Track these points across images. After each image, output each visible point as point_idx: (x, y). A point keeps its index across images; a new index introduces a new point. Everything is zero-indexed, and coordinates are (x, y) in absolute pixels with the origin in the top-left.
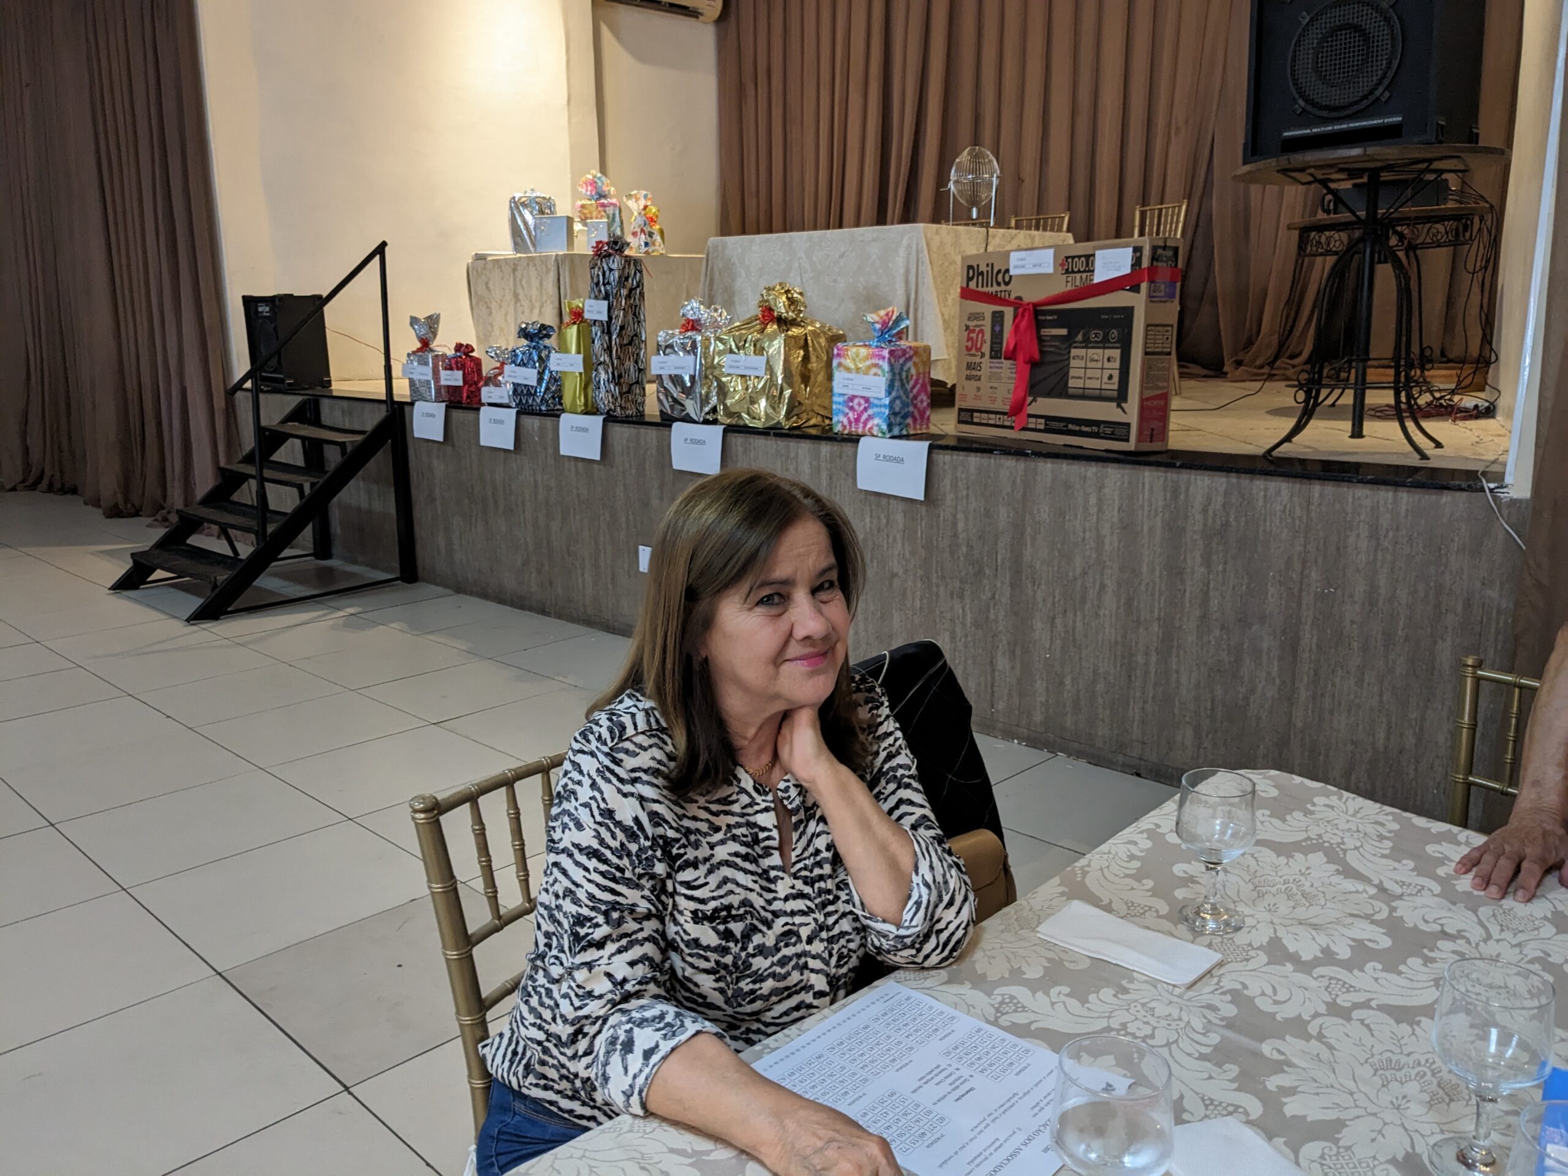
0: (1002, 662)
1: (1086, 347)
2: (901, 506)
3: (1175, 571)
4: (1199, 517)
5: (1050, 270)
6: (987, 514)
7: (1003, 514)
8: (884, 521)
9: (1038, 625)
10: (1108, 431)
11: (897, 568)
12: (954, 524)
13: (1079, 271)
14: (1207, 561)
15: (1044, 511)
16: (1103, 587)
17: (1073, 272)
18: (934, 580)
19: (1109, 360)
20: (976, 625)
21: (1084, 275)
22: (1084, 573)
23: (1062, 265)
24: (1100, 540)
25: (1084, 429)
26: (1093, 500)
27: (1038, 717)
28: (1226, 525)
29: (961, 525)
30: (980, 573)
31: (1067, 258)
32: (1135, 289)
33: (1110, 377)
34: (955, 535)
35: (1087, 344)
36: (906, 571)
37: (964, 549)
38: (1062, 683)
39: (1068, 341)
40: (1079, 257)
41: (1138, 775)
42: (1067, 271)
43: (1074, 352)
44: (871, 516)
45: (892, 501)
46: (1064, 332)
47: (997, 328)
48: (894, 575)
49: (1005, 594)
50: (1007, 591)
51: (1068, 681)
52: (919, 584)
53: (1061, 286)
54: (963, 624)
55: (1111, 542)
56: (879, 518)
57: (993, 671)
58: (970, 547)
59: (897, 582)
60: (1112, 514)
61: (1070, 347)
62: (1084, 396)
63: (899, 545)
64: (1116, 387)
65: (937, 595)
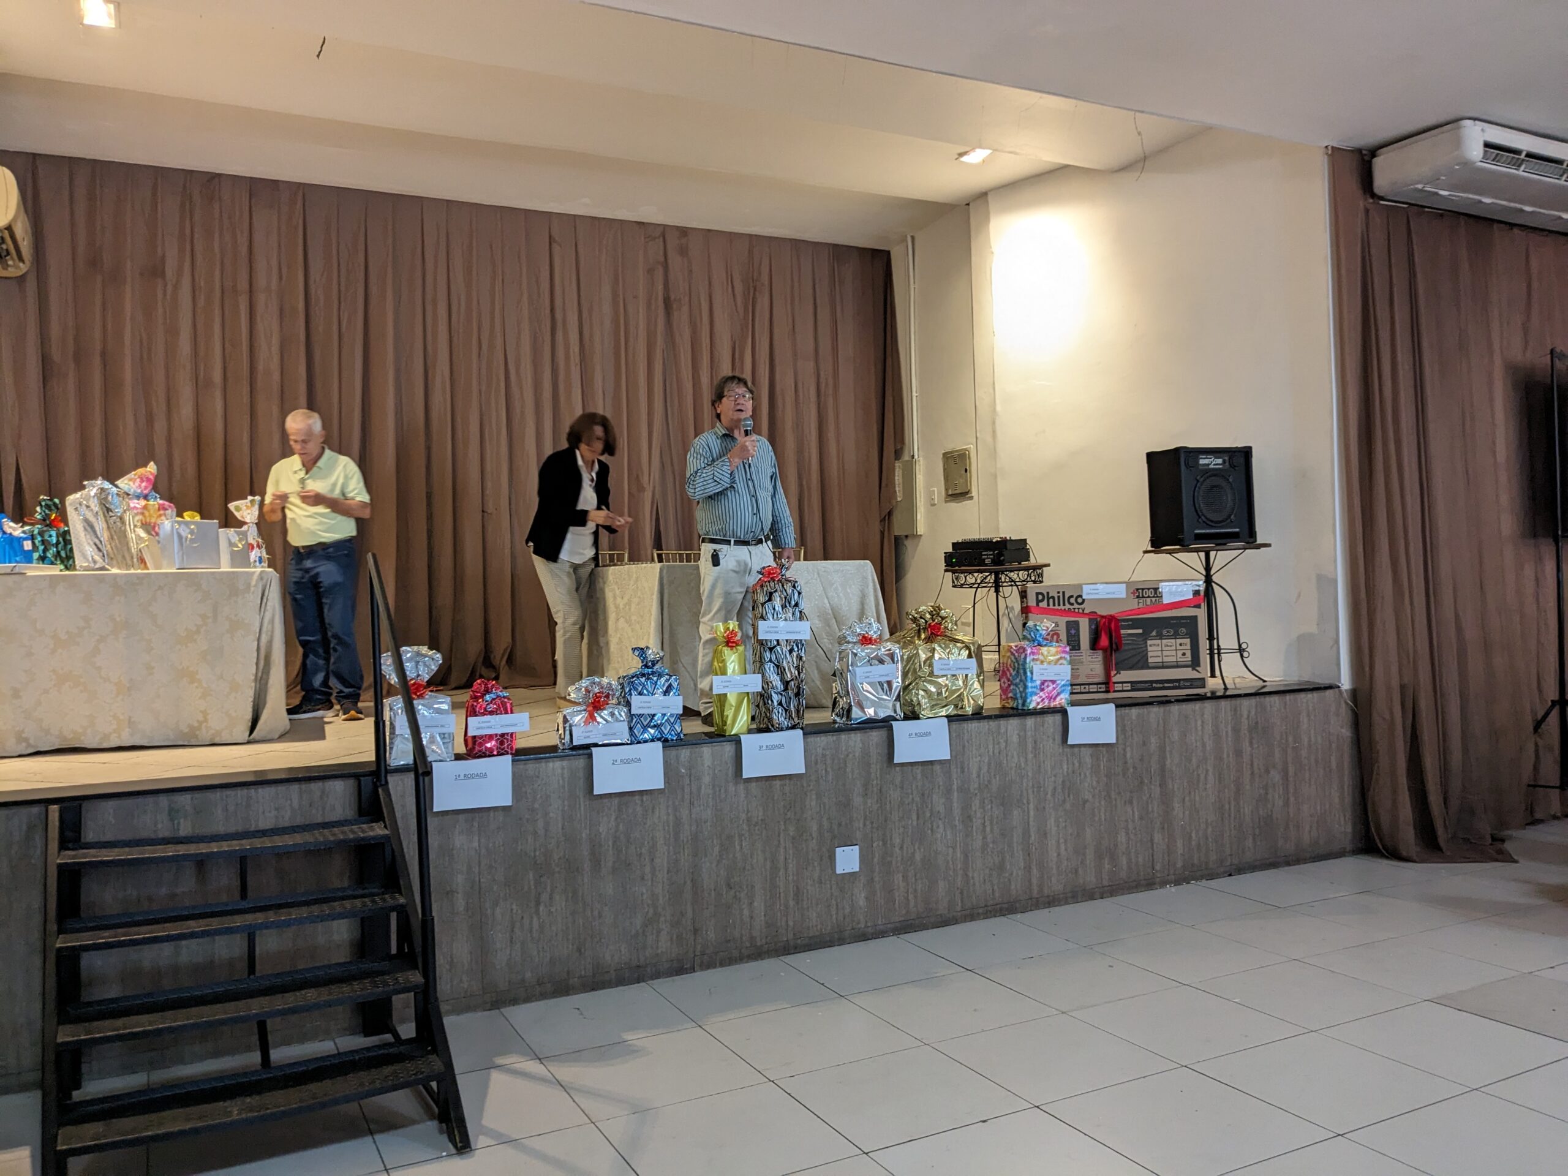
0: (1158, 837)
1: (1161, 639)
2: (1089, 751)
3: (1238, 753)
4: (1246, 722)
5: (1124, 595)
6: (1144, 744)
7: (1153, 742)
8: (1077, 765)
9: (1176, 805)
10: (1188, 684)
11: (1087, 796)
12: (1125, 755)
13: (1149, 597)
14: (1251, 743)
15: (1175, 735)
16: (1207, 771)
17: (1143, 597)
18: (1113, 797)
19: (1181, 645)
20: (1141, 818)
21: (1154, 599)
22: (1198, 767)
23: (1133, 593)
24: (1204, 745)
25: (1166, 685)
26: (1199, 723)
27: (1179, 864)
28: (1257, 723)
29: (1128, 755)
30: (1141, 784)
31: (1137, 589)
32: (1198, 606)
33: (1184, 654)
34: (1126, 763)
35: (1160, 637)
36: (1093, 796)
37: (1131, 770)
38: (1190, 837)
39: (1145, 636)
40: (1149, 589)
41: (1230, 875)
42: (1138, 597)
43: (1149, 642)
44: (1068, 764)
45: (1083, 749)
46: (1140, 631)
47: (1073, 632)
48: (1085, 802)
49: (1156, 791)
50: (1158, 790)
51: (1193, 835)
52: (1103, 803)
53: (1134, 604)
54: (1133, 821)
55: (1209, 743)
56: (1073, 764)
57: (1153, 845)
58: (1135, 768)
59: (1087, 805)
60: (1209, 728)
61: (1145, 640)
62: (1163, 666)
63: (1088, 780)
64: (1190, 659)
65: (1116, 806)
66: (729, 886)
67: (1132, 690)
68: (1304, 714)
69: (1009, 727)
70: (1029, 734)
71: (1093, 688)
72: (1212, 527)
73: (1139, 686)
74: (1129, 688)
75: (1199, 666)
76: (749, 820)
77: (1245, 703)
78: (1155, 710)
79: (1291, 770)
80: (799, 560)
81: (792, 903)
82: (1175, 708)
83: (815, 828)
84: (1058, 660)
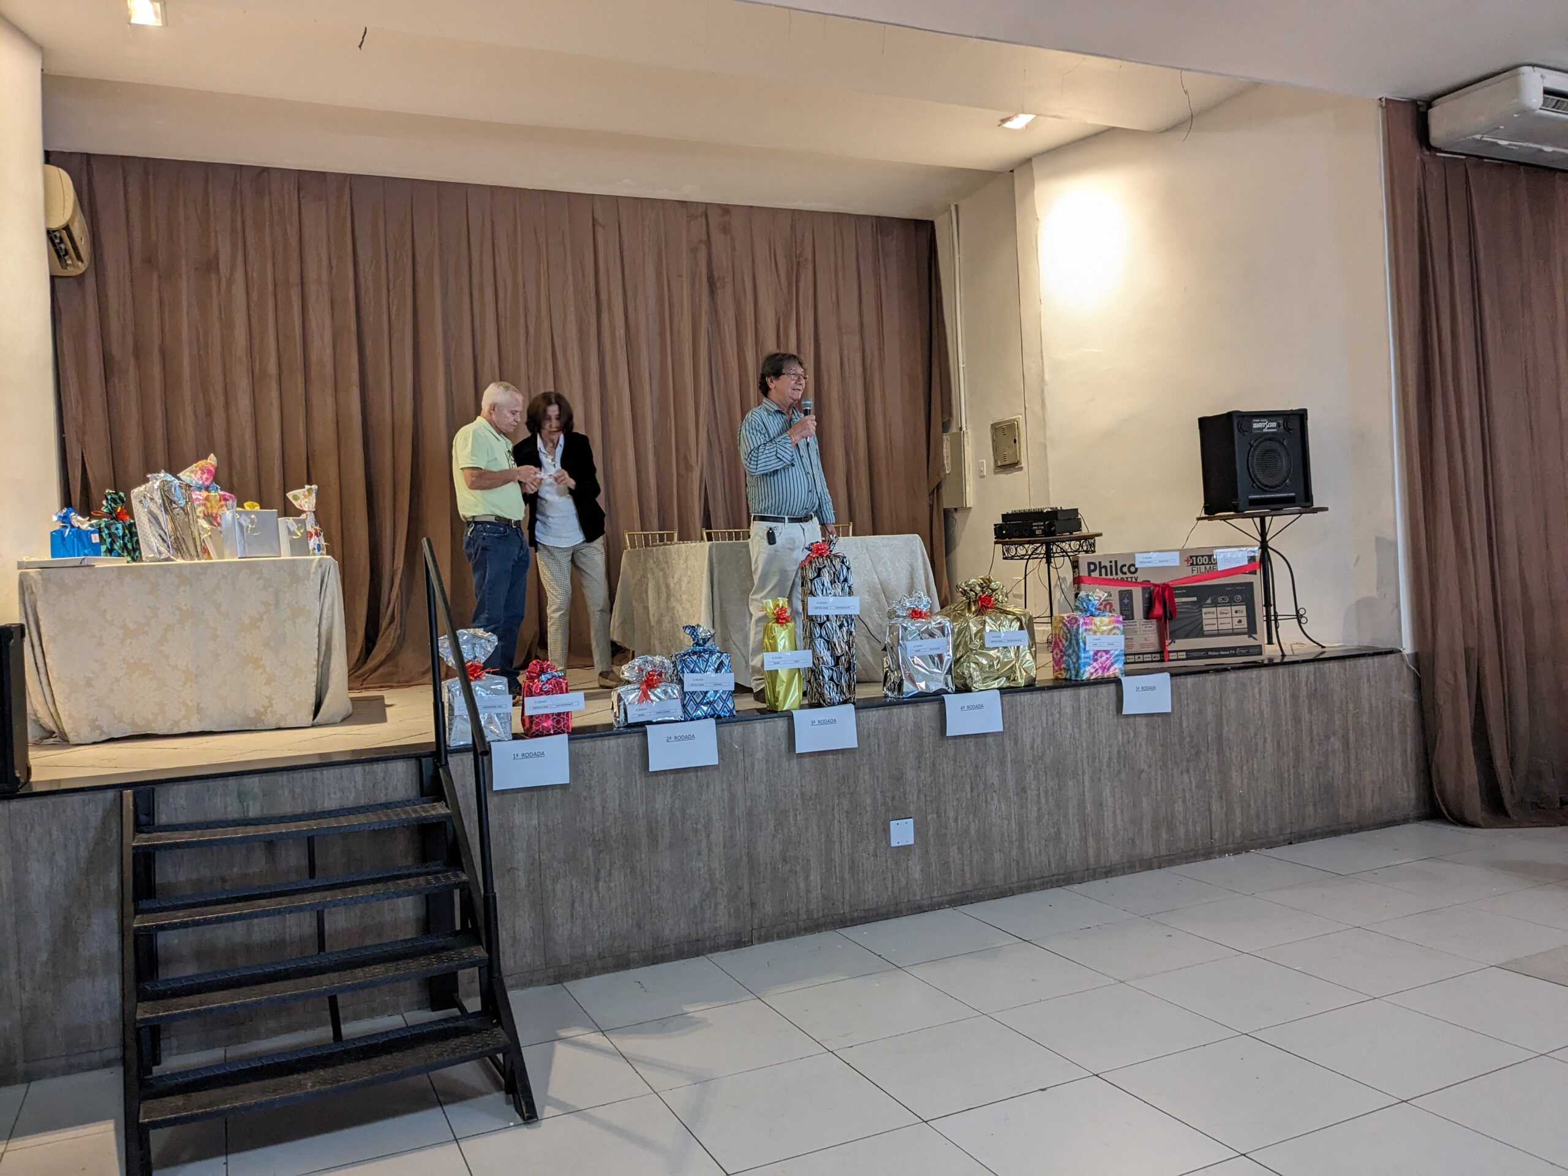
0: (1215, 807)
1: (1216, 606)
2: (1144, 721)
3: (1297, 720)
4: (1305, 688)
5: (1177, 563)
6: (1201, 712)
7: (1210, 710)
8: (1132, 735)
9: (1234, 774)
10: (1244, 651)
11: (1143, 766)
12: (1181, 725)
13: (1203, 564)
14: (1310, 711)
15: (1232, 702)
16: (1265, 739)
17: (1197, 564)
18: (1170, 766)
19: (1236, 612)
20: (1198, 787)
21: (1208, 567)
22: (1256, 734)
23: (1187, 561)
24: (1261, 713)
25: (1222, 653)
26: (1256, 690)
27: (1238, 833)
28: (1316, 690)
29: (1185, 724)
30: (1198, 753)
31: (1191, 557)
32: (1254, 573)
33: (1240, 621)
34: (1182, 732)
35: (1215, 604)
36: (1150, 766)
37: (1188, 739)
38: (1249, 805)
39: (1200, 604)
40: (1203, 556)
41: (1291, 843)
42: (1192, 564)
43: (1204, 610)
44: (1123, 733)
45: (1138, 719)
46: (1195, 599)
47: (1126, 601)
48: (1142, 772)
49: (1213, 758)
50: (1215, 758)
51: (1252, 803)
52: (1159, 772)
53: (1187, 572)
54: (1191, 790)
55: (1267, 711)
56: (1128, 734)
57: (1211, 814)
58: (1191, 737)
59: (1144, 776)
60: (1266, 696)
61: (1201, 607)
62: (1219, 634)
63: (1144, 749)
64: (1246, 626)
65: (1172, 775)
66: (785, 860)
67: (1187, 659)
68: (1365, 677)
69: (1063, 698)
70: (1082, 704)
71: (1148, 658)
72: (1266, 492)
73: (1195, 654)
74: (1185, 657)
75: (1256, 633)
76: (802, 794)
77: (1304, 669)
78: (1211, 678)
79: (1352, 737)
80: (848, 536)
81: (847, 876)
82: (1232, 676)
83: (869, 801)
84: (1111, 630)
